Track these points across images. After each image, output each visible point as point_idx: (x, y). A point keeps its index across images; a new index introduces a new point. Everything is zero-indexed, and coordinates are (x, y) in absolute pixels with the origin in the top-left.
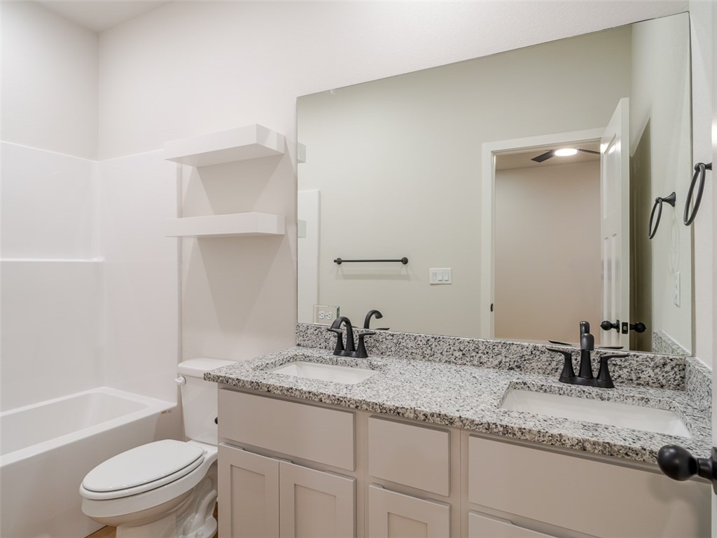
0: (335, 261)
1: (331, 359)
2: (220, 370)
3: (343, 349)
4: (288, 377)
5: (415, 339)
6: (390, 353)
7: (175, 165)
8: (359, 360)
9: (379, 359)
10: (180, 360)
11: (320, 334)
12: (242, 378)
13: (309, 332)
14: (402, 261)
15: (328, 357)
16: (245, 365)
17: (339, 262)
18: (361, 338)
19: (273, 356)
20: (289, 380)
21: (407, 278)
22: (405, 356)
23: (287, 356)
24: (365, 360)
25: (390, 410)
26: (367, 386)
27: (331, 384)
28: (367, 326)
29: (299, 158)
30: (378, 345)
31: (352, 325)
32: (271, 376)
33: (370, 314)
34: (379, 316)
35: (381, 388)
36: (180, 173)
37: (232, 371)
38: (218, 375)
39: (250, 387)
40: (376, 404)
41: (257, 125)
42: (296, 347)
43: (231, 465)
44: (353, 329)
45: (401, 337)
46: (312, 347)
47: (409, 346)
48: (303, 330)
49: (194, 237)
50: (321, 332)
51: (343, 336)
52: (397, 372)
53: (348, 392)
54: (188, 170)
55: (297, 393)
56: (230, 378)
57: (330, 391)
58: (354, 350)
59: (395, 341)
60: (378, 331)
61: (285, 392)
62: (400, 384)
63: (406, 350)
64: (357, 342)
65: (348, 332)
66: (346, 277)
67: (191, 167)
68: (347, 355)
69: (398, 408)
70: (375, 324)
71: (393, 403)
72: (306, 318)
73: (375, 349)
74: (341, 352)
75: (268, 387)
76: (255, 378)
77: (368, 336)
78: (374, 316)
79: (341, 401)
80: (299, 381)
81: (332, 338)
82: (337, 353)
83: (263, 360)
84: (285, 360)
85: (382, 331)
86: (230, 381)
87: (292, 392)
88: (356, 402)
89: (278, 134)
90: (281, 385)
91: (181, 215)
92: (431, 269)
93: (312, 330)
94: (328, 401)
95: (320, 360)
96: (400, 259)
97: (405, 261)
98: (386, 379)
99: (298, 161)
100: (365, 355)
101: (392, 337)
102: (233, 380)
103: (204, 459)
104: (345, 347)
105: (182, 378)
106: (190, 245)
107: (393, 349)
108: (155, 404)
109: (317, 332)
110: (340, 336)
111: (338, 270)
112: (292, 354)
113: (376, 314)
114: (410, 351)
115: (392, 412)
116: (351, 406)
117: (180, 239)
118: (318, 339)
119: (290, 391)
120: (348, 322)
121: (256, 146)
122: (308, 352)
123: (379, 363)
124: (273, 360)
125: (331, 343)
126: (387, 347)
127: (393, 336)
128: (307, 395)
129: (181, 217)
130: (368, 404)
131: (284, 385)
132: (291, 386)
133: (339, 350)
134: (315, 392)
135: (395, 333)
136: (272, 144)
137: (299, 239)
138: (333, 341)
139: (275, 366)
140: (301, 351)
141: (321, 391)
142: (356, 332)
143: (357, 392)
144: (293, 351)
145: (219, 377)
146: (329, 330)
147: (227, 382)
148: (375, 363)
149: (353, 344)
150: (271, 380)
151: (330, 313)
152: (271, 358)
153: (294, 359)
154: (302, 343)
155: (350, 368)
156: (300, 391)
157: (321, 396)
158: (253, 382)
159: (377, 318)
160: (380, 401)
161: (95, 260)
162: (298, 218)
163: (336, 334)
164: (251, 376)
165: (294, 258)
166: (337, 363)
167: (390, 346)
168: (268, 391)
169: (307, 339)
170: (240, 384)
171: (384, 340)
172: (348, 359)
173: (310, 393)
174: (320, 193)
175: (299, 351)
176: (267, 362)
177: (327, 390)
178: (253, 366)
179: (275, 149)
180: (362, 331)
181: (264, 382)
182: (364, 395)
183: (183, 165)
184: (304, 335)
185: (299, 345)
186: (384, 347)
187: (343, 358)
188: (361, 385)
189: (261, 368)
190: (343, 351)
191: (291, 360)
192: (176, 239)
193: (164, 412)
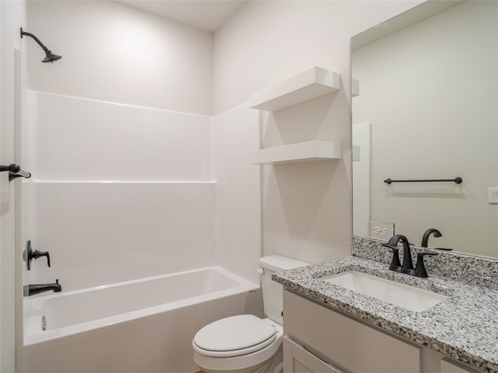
0: (385, 181)
1: (387, 274)
2: (285, 271)
3: (400, 265)
4: (344, 290)
5: (490, 265)
6: (455, 276)
7: (257, 111)
8: (419, 280)
9: (442, 282)
10: (262, 256)
11: (374, 247)
12: (302, 285)
13: (364, 244)
14: (455, 181)
15: (384, 271)
16: (306, 271)
17: (389, 182)
18: (420, 257)
19: (331, 265)
20: (346, 294)
21: (461, 196)
22: (475, 282)
23: (343, 265)
24: (425, 281)
25: (475, 362)
26: (434, 317)
27: (391, 307)
28: (425, 244)
29: (352, 92)
30: (439, 265)
31: (409, 242)
32: (328, 286)
33: (428, 232)
34: (438, 234)
35: (455, 324)
36: (261, 117)
37: (294, 276)
38: (283, 278)
39: (308, 294)
40: (453, 348)
41: (316, 67)
42: (352, 257)
43: (294, 358)
44: (411, 246)
45: (469, 261)
46: (367, 258)
47: (482, 272)
48: (359, 242)
49: (270, 163)
50: (376, 246)
51: (399, 252)
52: (470, 303)
53: (413, 323)
54: (267, 114)
55: (354, 311)
56: (292, 283)
57: (389, 316)
58: (412, 268)
59: (462, 264)
60: (439, 252)
61: (342, 307)
62: (479, 322)
63: (477, 276)
64: (415, 260)
65: (404, 249)
66: (396, 195)
67: (268, 112)
68: (404, 272)
69: (487, 362)
70: (433, 242)
71: (478, 354)
72: (361, 231)
73: (436, 269)
74: (397, 268)
75: (325, 298)
76: (314, 286)
77: (428, 256)
78: (432, 234)
79: (405, 332)
80: (356, 297)
81: (387, 253)
82: (393, 268)
83: (322, 267)
84: (341, 269)
85: (445, 252)
86: (292, 285)
87: (349, 309)
88: (424, 339)
89: (334, 72)
90: (337, 299)
91: (262, 147)
92: (489, 188)
93: (367, 244)
94: (388, 328)
95: (375, 273)
96: (454, 178)
97: (459, 181)
98: (458, 311)
99: (352, 95)
100: (424, 275)
101: (457, 260)
102: (294, 284)
103: (275, 338)
104: (402, 263)
105: (262, 270)
106: (268, 169)
107: (459, 272)
108: (246, 285)
109: (371, 245)
110: (396, 253)
111: (387, 190)
112: (348, 263)
113: (435, 233)
114: (483, 277)
115: (478, 365)
116: (418, 341)
117: (262, 165)
118: (373, 252)
119: (347, 307)
120: (405, 240)
121: (315, 85)
122: (364, 263)
123: (444, 287)
124: (330, 269)
125: (386, 257)
126: (451, 269)
127: (459, 258)
128: (364, 315)
129: (262, 149)
130: (441, 345)
131: (341, 300)
132: (348, 302)
133: (395, 265)
134: (374, 314)
135: (461, 256)
136: (329, 82)
137: (353, 162)
138: (389, 256)
139: (332, 273)
140: (357, 262)
141: (380, 314)
142: (413, 250)
143: (424, 323)
144: (349, 261)
145: (283, 280)
146: (383, 245)
147: (290, 286)
148: (439, 286)
149: (411, 261)
150: (328, 291)
151: (385, 229)
152: (329, 266)
153: (350, 268)
154: (357, 254)
155: (407, 286)
156: (357, 309)
157: (380, 320)
158: (311, 291)
159: (436, 236)
160: (457, 344)
161: (212, 182)
162: (353, 144)
163: (391, 249)
164: (310, 283)
165: (349, 179)
166: (393, 279)
167: (455, 269)
168: (325, 302)
169: (362, 250)
170: (300, 290)
171: (448, 261)
172: (406, 277)
173: (367, 314)
174: (371, 126)
175: (354, 261)
176: (325, 270)
177: (386, 314)
178: (312, 273)
179: (332, 86)
180: (421, 250)
181: (321, 292)
182: (434, 331)
183: (263, 111)
184: (359, 247)
185: (354, 255)
186: (447, 268)
187: (400, 275)
188: (427, 314)
189: (320, 275)
190: (400, 268)
191: (347, 269)
192: (259, 165)
193: (251, 291)
